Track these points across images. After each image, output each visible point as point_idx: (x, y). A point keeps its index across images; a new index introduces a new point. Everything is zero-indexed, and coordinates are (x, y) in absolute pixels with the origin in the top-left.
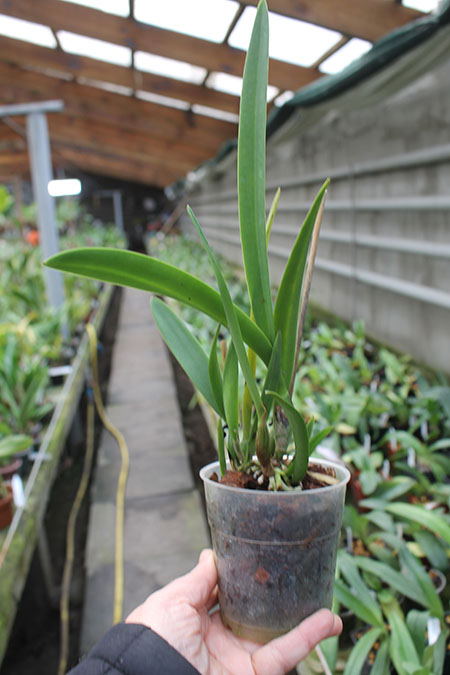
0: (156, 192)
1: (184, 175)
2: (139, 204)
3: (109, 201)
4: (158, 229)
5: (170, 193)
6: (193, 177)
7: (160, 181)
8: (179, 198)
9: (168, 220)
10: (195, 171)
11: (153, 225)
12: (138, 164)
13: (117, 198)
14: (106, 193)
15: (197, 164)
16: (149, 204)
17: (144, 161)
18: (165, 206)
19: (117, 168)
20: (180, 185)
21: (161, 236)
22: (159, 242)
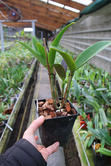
0: (50, 32)
1: (56, 29)
2: (47, 35)
3: (40, 33)
4: (50, 40)
5: (53, 33)
6: (58, 30)
7: (51, 30)
8: (55, 34)
9: (52, 38)
10: (58, 29)
11: (49, 39)
12: (47, 27)
13: (42, 33)
14: (40, 32)
15: (58, 28)
16: (49, 35)
17: (48, 26)
18: (52, 35)
19: (43, 27)
20: (55, 31)
21: (50, 41)
22: (50, 42)
